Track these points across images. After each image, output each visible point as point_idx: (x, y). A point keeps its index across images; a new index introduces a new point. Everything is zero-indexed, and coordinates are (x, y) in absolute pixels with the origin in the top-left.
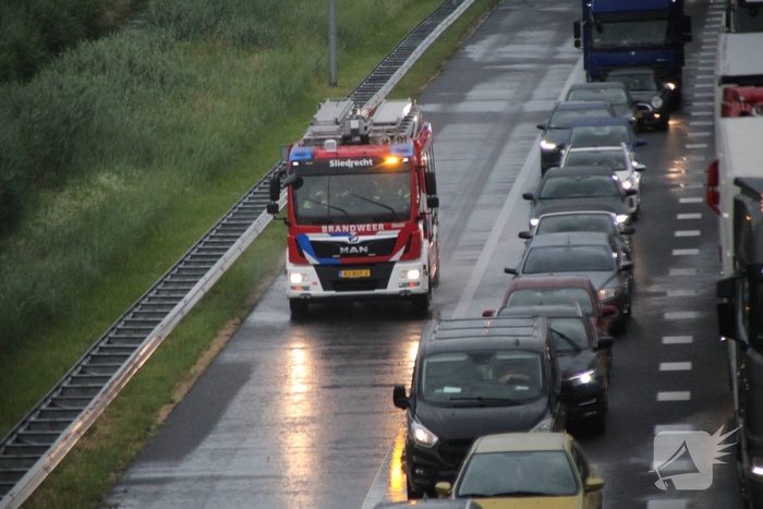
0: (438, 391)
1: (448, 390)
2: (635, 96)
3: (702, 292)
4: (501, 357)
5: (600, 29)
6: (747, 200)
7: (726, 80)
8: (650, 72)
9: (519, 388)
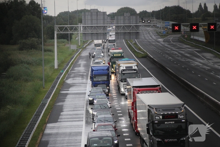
0: (93, 145)
1: (95, 145)
2: (104, 90)
3: (126, 126)
4: (104, 138)
5: (95, 78)
6: (151, 109)
7: (133, 87)
8: (106, 85)
9: (108, 144)
